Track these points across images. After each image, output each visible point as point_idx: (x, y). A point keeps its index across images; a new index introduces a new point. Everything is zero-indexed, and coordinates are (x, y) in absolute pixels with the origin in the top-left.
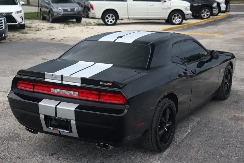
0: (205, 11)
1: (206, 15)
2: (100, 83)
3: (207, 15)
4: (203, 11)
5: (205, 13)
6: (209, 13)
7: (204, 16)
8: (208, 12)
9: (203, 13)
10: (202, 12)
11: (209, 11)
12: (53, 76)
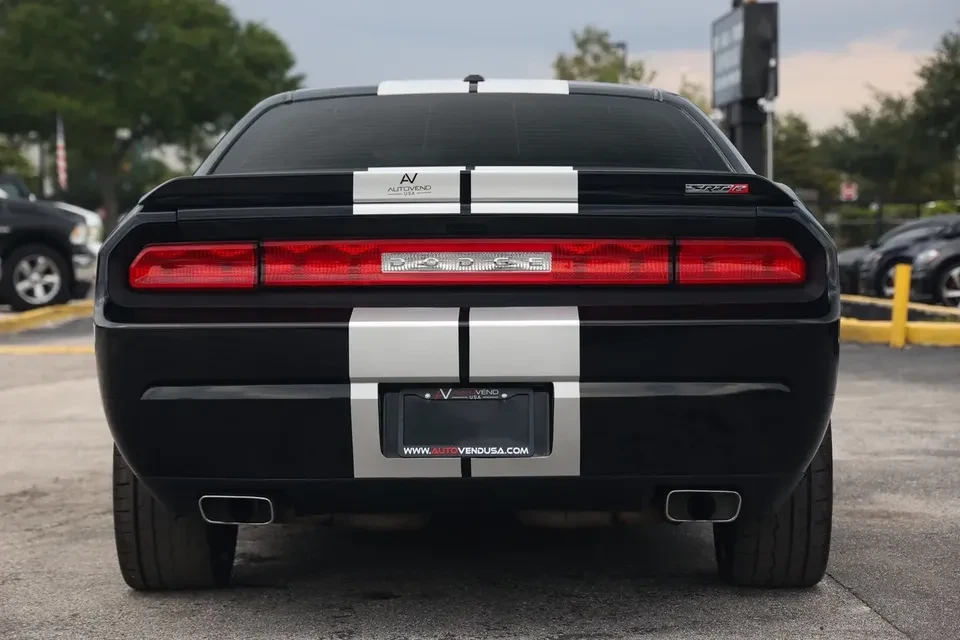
0: (33, 264)
1: (39, 291)
2: (690, 188)
3: (47, 288)
4: (25, 266)
5: (35, 276)
6: (54, 279)
7: (30, 292)
8: (48, 272)
9: (22, 277)
10: (16, 273)
11: (54, 268)
12: (407, 184)
